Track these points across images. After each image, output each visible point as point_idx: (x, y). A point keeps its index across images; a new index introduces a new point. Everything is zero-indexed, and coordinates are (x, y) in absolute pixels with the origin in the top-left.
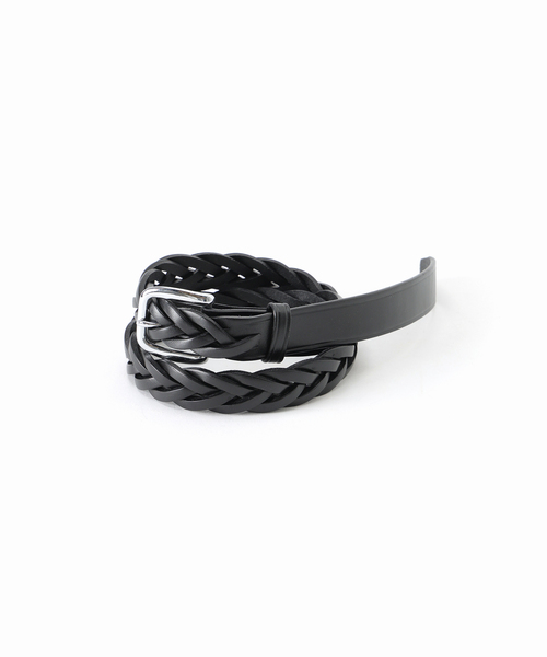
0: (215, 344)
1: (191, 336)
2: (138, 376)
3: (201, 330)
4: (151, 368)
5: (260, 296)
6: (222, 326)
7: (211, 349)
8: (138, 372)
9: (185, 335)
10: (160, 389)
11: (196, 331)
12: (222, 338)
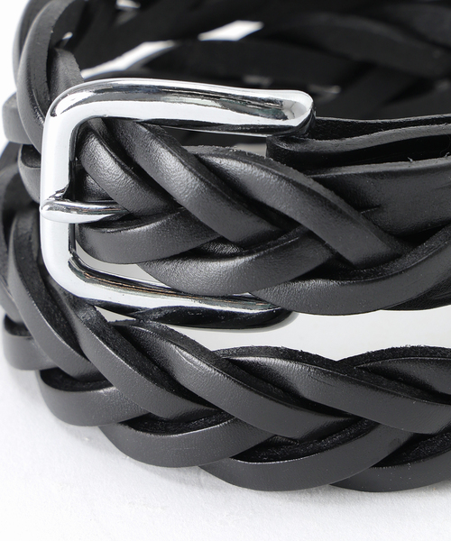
0: (335, 268)
1: (245, 247)
2: (53, 378)
3: (282, 223)
4: (101, 355)
5: (396, 36)
6: (354, 200)
7: (320, 283)
8: (49, 362)
9: (223, 240)
10: (143, 423)
11: (262, 227)
12: (357, 243)
